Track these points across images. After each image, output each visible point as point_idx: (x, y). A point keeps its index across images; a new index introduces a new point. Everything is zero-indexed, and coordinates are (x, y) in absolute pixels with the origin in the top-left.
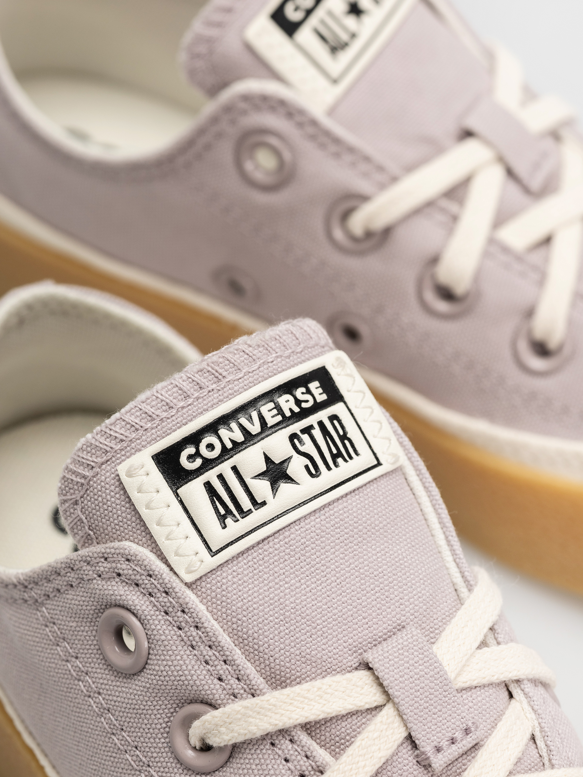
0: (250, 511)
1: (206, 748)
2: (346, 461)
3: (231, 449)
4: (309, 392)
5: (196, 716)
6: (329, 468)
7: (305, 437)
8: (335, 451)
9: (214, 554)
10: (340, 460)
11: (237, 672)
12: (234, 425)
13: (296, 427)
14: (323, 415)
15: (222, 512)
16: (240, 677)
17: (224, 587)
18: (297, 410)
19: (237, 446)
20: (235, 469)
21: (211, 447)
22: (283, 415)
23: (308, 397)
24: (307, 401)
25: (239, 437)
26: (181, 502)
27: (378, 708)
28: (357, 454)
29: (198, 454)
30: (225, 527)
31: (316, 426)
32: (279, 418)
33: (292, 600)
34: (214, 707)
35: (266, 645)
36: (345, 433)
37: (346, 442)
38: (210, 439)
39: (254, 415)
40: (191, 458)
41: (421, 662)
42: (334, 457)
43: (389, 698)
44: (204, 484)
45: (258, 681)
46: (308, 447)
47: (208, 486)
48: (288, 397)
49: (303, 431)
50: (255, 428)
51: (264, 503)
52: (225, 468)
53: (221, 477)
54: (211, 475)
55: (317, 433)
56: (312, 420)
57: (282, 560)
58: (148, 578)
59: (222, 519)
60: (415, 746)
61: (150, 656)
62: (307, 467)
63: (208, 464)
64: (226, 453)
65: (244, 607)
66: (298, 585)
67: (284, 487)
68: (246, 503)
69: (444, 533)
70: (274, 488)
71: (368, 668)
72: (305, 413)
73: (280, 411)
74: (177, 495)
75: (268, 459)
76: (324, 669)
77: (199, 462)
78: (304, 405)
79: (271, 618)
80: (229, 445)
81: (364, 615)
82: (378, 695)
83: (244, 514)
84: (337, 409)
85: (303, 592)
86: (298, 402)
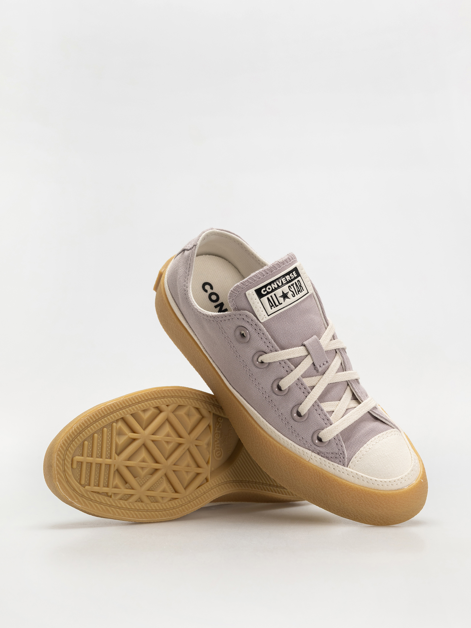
0: (278, 305)
1: (262, 362)
2: (301, 292)
3: (274, 289)
4: (293, 274)
5: (261, 355)
6: (297, 295)
7: (292, 287)
8: (298, 290)
9: (268, 316)
10: (300, 292)
11: (272, 345)
12: (275, 283)
13: (290, 284)
14: (296, 281)
15: (271, 305)
16: (273, 346)
17: (271, 324)
18: (290, 279)
19: (276, 289)
20: (275, 294)
21: (269, 289)
22: (287, 281)
23: (293, 276)
24: (292, 277)
25: (276, 286)
26: (261, 302)
27: (307, 356)
28: (303, 290)
29: (266, 290)
30: (271, 309)
31: (294, 284)
32: (286, 282)
33: (287, 328)
34: (266, 353)
35: (280, 339)
36: (301, 285)
37: (301, 287)
38: (269, 287)
39: (280, 281)
40: (264, 291)
41: (317, 345)
42: (298, 292)
43: (309, 353)
44: (267, 298)
45: (277, 348)
46: (293, 289)
47: (268, 298)
48: (288, 276)
49: (292, 285)
50: (280, 284)
51: (281, 304)
52: (272, 294)
53: (271, 296)
54: (269, 296)
55: (295, 285)
56: (293, 282)
57: (285, 318)
58: (252, 321)
59: (271, 307)
60: (314, 365)
61: (250, 340)
62: (292, 294)
63: (268, 293)
64: (273, 291)
65: (275, 329)
66: (289, 324)
67: (287, 300)
68: (277, 304)
69: (322, 310)
70: (284, 300)
71: (304, 346)
72: (292, 280)
73: (286, 280)
74: (260, 300)
75: (283, 292)
76: (294, 345)
77: (266, 292)
78: (292, 278)
79: (282, 333)
80: (274, 288)
81: (304, 332)
82: (306, 352)
83: (277, 306)
84: (299, 278)
85: (290, 326)
86: (290, 277)
